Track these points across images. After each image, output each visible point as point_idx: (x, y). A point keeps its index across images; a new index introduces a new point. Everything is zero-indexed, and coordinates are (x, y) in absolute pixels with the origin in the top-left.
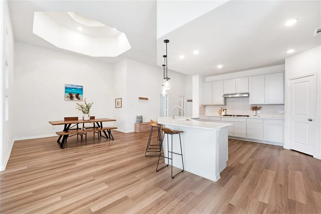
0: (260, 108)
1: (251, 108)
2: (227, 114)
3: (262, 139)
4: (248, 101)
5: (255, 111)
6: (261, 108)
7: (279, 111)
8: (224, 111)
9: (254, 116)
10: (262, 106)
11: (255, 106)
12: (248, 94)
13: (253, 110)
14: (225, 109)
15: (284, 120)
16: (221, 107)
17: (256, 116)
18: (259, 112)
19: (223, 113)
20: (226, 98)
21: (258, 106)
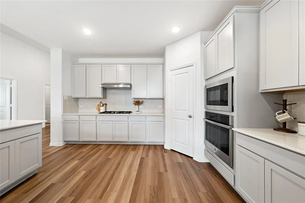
0: (142, 103)
1: (134, 102)
2: (107, 111)
3: (145, 141)
4: (131, 94)
5: (137, 106)
6: (144, 103)
7: (159, 106)
8: (103, 106)
9: (137, 111)
10: (144, 100)
11: (137, 100)
12: (131, 85)
13: (136, 105)
14: (105, 104)
15: (165, 116)
16: (101, 100)
17: (138, 111)
18: (141, 107)
19: (102, 109)
20: (105, 89)
21: (141, 100)
